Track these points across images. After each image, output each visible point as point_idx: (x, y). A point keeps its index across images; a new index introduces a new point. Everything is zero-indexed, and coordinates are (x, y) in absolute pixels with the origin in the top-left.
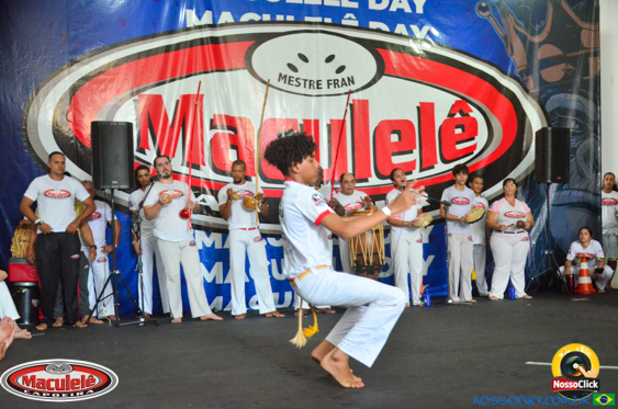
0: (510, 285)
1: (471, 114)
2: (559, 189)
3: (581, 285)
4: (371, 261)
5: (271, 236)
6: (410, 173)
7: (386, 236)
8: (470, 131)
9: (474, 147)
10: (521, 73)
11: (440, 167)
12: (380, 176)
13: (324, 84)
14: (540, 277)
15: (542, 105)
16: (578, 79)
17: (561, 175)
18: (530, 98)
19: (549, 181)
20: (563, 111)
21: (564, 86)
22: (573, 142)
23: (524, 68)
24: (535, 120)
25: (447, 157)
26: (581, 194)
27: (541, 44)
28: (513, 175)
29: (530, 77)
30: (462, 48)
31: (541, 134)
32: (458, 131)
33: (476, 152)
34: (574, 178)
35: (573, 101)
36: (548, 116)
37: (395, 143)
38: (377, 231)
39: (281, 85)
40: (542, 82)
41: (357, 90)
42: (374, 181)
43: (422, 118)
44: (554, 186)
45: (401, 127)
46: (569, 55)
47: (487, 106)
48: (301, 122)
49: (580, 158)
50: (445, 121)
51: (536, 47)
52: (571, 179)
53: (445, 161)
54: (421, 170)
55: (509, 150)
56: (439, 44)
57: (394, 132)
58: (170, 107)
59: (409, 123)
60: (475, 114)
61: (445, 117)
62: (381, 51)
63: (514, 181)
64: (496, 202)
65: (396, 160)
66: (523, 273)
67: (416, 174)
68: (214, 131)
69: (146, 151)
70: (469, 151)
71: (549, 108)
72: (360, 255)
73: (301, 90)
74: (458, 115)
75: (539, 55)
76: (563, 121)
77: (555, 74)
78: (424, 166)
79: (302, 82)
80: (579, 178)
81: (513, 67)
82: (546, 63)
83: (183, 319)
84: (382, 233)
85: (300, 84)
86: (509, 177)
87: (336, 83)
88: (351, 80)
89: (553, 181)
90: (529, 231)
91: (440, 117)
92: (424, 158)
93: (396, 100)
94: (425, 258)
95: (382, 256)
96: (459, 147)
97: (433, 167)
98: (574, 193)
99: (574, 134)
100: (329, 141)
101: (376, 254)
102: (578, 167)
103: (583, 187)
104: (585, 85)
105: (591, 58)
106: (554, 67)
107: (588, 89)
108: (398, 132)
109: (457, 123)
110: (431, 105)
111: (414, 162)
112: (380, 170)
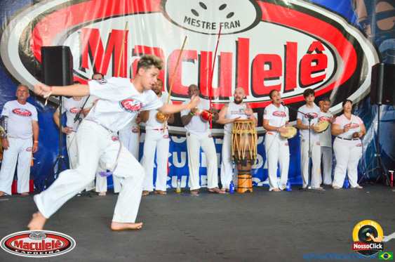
0: (347, 178)
1: (324, 52)
2: (386, 109)
5: (175, 135)
9: (324, 76)
10: (361, 23)
12: (255, 95)
13: (217, 27)
14: (370, 174)
15: (376, 47)
17: (390, 99)
18: (368, 41)
19: (380, 103)
20: (392, 52)
23: (363, 19)
24: (371, 58)
25: (303, 83)
27: (378, 2)
28: (352, 98)
29: (369, 26)
31: (376, 68)
32: (314, 64)
33: (325, 80)
36: (380, 55)
37: (267, 71)
39: (186, 25)
40: (377, 30)
41: (241, 31)
42: (251, 98)
43: (287, 53)
44: (383, 107)
45: (271, 60)
47: (335, 46)
48: (199, 53)
50: (305, 56)
51: (375, 4)
53: (302, 86)
54: (285, 92)
57: (266, 63)
58: (104, 38)
59: (277, 57)
60: (326, 52)
61: (305, 54)
62: (260, 3)
63: (351, 102)
64: (338, 117)
65: (267, 83)
66: (356, 169)
68: (135, 58)
69: (86, 69)
70: (320, 79)
71: (381, 49)
72: (236, 152)
73: (200, 29)
74: (314, 52)
75: (377, 9)
78: (286, 89)
79: (201, 24)
81: (355, 18)
82: (380, 16)
83: (107, 193)
84: (256, 135)
85: (199, 25)
86: (348, 99)
87: (226, 24)
88: (238, 24)
89: (383, 103)
90: (361, 138)
91: (301, 53)
92: (287, 83)
96: (313, 76)
97: (293, 90)
100: (219, 68)
101: (248, 151)
106: (387, 19)
108: (269, 63)
109: (313, 58)
110: (295, 44)
111: (280, 85)
112: (255, 91)
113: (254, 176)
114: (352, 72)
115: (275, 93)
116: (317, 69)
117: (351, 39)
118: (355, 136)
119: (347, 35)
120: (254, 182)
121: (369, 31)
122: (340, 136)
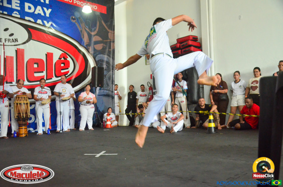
2: (100, 89)
3: (107, 125)
4: (24, 116)
7: (31, 106)
8: (67, 66)
9: (68, 72)
10: (86, 45)
11: (54, 79)
12: (29, 81)
13: (3, 40)
15: (94, 58)
16: (107, 50)
17: (101, 84)
19: (96, 86)
20: (102, 61)
21: (102, 52)
22: (105, 72)
23: (88, 43)
24: (92, 63)
25: (57, 75)
26: (107, 91)
27: (94, 35)
29: (90, 47)
30: (65, 33)
31: (94, 69)
32: (62, 65)
33: (69, 74)
34: (105, 85)
35: (105, 57)
36: (96, 62)
37: (36, 68)
38: (27, 104)
40: (95, 49)
41: (19, 45)
42: (26, 83)
44: (98, 88)
45: (39, 62)
46: (104, 41)
47: (74, 56)
49: (107, 79)
50: (58, 61)
51: (93, 36)
52: (104, 86)
53: (56, 77)
54: (47, 79)
55: (81, 74)
56: (56, 30)
57: (35, 63)
59: (42, 61)
60: (69, 59)
62: (30, 29)
65: (36, 75)
70: (66, 73)
71: (97, 59)
72: (19, 113)
74: (63, 59)
75: (94, 39)
76: (102, 64)
77: (99, 47)
80: (107, 85)
81: (84, 43)
82: (96, 43)
84: (29, 105)
87: (9, 40)
88: (16, 40)
89: (98, 86)
91: (55, 59)
92: (48, 74)
93: (36, 50)
95: (29, 114)
96: (62, 71)
97: (52, 79)
98: (105, 91)
99: (105, 69)
100: (5, 65)
101: (26, 113)
102: (107, 82)
103: (108, 89)
104: (109, 52)
105: (112, 43)
106: (99, 45)
107: (110, 54)
108: (37, 64)
109: (62, 62)
110: (52, 54)
111: (44, 76)
112: (29, 79)
113: (29, 127)
114: (83, 70)
116: (64, 68)
117: (82, 53)
118: (87, 102)
119: (79, 51)
120: (29, 131)
121: (91, 50)
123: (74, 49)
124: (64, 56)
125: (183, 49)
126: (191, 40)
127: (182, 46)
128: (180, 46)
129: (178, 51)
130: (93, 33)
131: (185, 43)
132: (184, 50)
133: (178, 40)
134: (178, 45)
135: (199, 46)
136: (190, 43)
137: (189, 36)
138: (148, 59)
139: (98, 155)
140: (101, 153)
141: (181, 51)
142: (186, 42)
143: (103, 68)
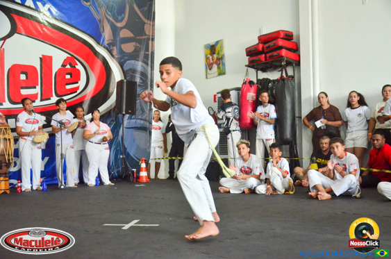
1: (77, 67)
2: (130, 118)
3: (141, 177)
6: (34, 102)
7: (15, 144)
8: (75, 77)
9: (78, 88)
10: (108, 44)
11: (54, 99)
12: (12, 102)
14: (118, 172)
15: (122, 66)
17: (131, 110)
18: (115, 61)
19: (124, 113)
20: (134, 71)
21: (134, 56)
22: (138, 89)
23: (110, 41)
24: (117, 75)
25: (59, 93)
26: (142, 122)
27: (122, 28)
29: (115, 48)
31: (120, 84)
32: (68, 77)
33: (78, 91)
35: (139, 65)
36: (125, 73)
37: (23, 80)
40: (121, 52)
42: (7, 105)
43: (43, 66)
44: (127, 116)
45: (28, 70)
46: (138, 38)
47: (87, 62)
50: (59, 70)
51: (119, 30)
52: (137, 112)
53: (57, 95)
54: (42, 100)
57: (23, 73)
59: (34, 68)
60: (79, 67)
61: (60, 67)
62: (14, 16)
65: (24, 92)
66: (107, 169)
67: (38, 103)
70: (74, 90)
71: (125, 68)
74: (68, 66)
75: (121, 35)
76: (133, 77)
77: (129, 48)
78: (43, 98)
80: (141, 112)
81: (104, 40)
82: (124, 41)
84: (12, 141)
89: (127, 113)
91: (56, 66)
92: (43, 92)
94: (43, 159)
96: (68, 87)
97: (50, 99)
98: (138, 121)
99: (139, 86)
102: (141, 105)
103: (143, 118)
104: (146, 57)
105: (150, 42)
106: (129, 44)
107: (148, 59)
108: (26, 74)
109: (67, 71)
110: (50, 58)
111: (37, 94)
112: (12, 98)
115: (28, 102)
116: (71, 82)
117: (100, 57)
118: (104, 140)
119: (96, 53)
120: (11, 184)
121: (115, 52)
122: (91, 140)
123: (88, 49)
124: (70, 61)
125: (268, 52)
126: (282, 38)
127: (268, 47)
128: (263, 48)
129: (260, 56)
130: (119, 25)
131: (271, 44)
132: (270, 54)
133: (260, 38)
134: (261, 46)
135: (295, 48)
136: (281, 42)
137: (278, 32)
138: (210, 69)
139: (126, 227)
140: (132, 224)
141: (266, 57)
142: (274, 42)
143: (136, 82)
